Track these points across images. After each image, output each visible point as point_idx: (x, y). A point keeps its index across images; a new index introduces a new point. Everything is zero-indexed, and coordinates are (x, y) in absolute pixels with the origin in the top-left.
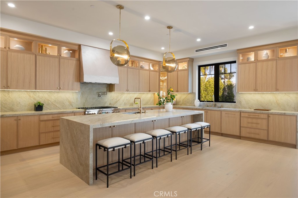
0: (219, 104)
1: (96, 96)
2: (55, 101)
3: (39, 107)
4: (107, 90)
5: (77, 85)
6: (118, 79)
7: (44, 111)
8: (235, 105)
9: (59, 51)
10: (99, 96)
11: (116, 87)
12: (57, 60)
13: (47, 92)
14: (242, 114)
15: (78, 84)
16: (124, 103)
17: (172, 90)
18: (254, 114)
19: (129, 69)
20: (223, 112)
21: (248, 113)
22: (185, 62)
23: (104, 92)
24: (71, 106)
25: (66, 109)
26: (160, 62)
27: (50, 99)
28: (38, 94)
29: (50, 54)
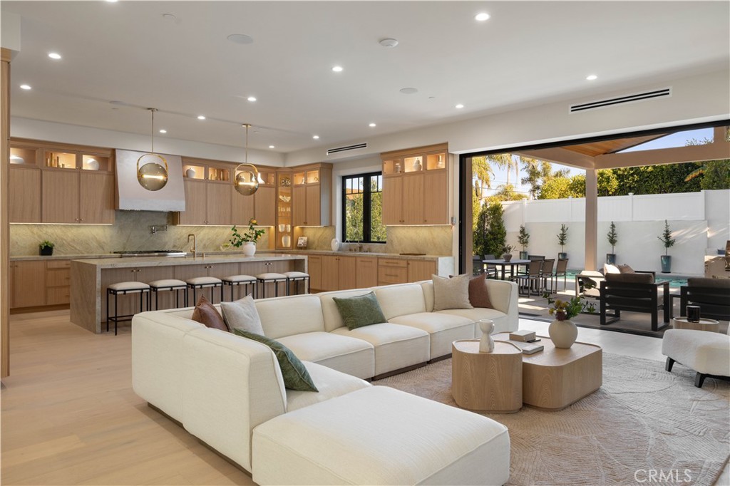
0: (366, 246)
1: (148, 233)
2: (74, 240)
3: (46, 250)
4: (168, 222)
5: (110, 214)
6: (183, 203)
7: (55, 255)
8: (386, 248)
9: (79, 162)
10: (152, 232)
11: (182, 218)
12: (75, 176)
13: (60, 227)
14: (380, 260)
15: (112, 212)
16: (202, 245)
17: (255, 222)
18: (393, 261)
19: (209, 185)
20: (358, 259)
21: (387, 259)
22: (315, 169)
23: (163, 226)
24: (101, 249)
25: (92, 253)
26: (278, 168)
27: (65, 238)
28: (45, 229)
29: (66, 167)
